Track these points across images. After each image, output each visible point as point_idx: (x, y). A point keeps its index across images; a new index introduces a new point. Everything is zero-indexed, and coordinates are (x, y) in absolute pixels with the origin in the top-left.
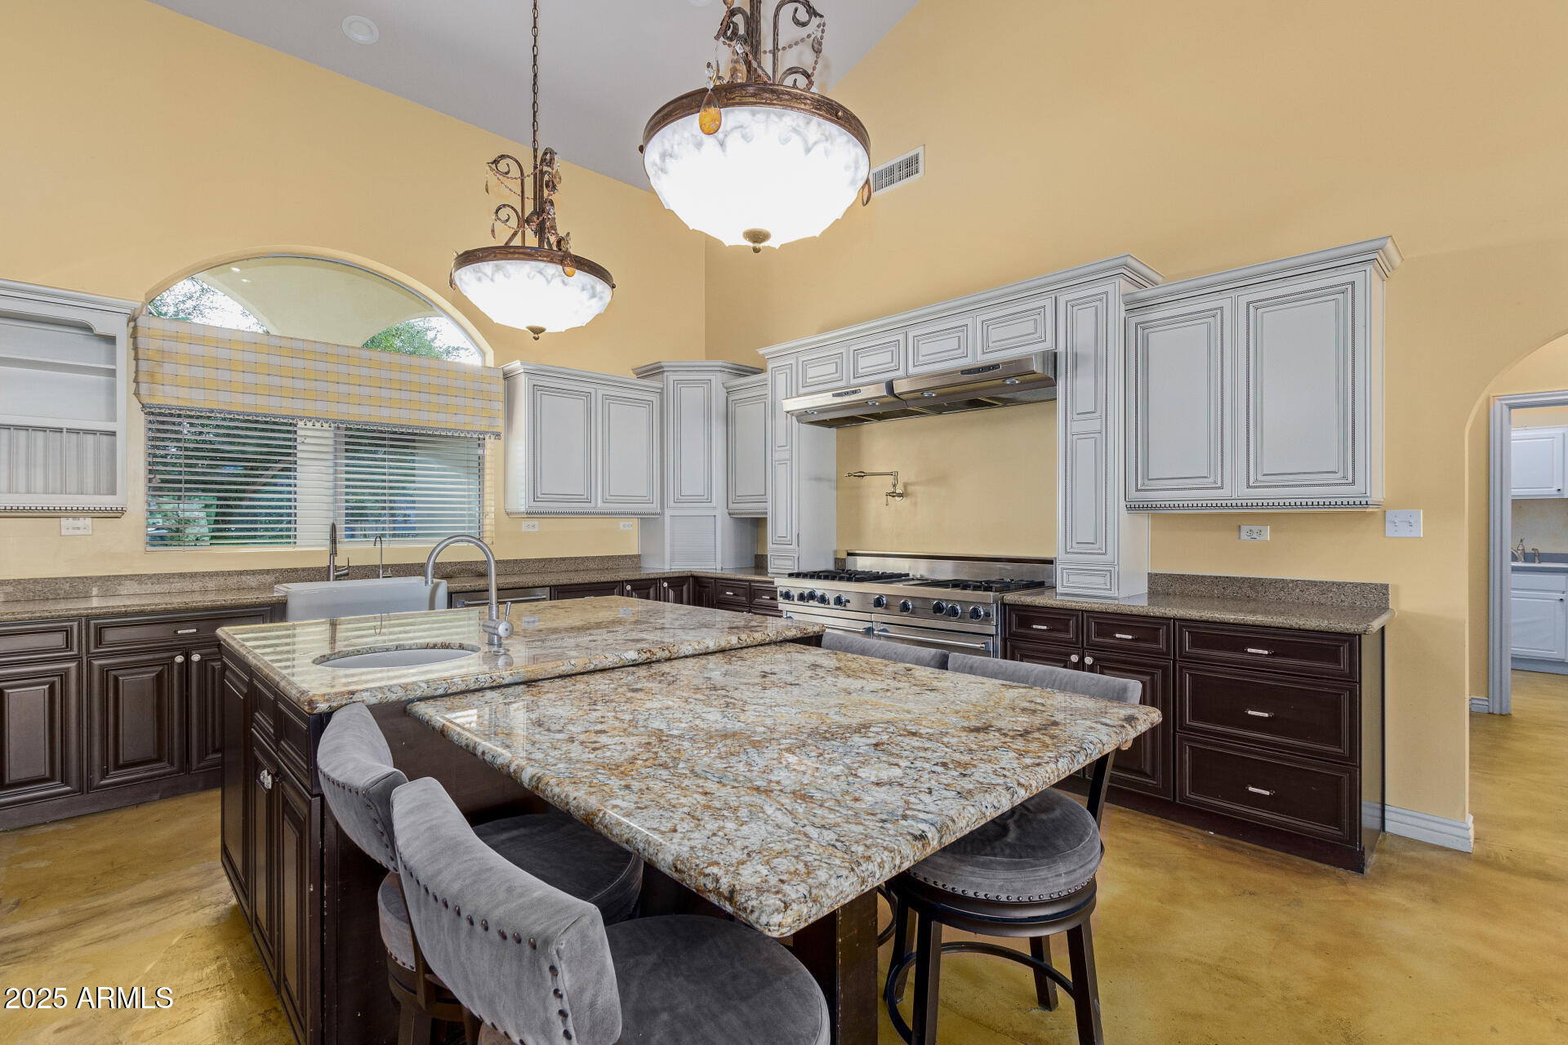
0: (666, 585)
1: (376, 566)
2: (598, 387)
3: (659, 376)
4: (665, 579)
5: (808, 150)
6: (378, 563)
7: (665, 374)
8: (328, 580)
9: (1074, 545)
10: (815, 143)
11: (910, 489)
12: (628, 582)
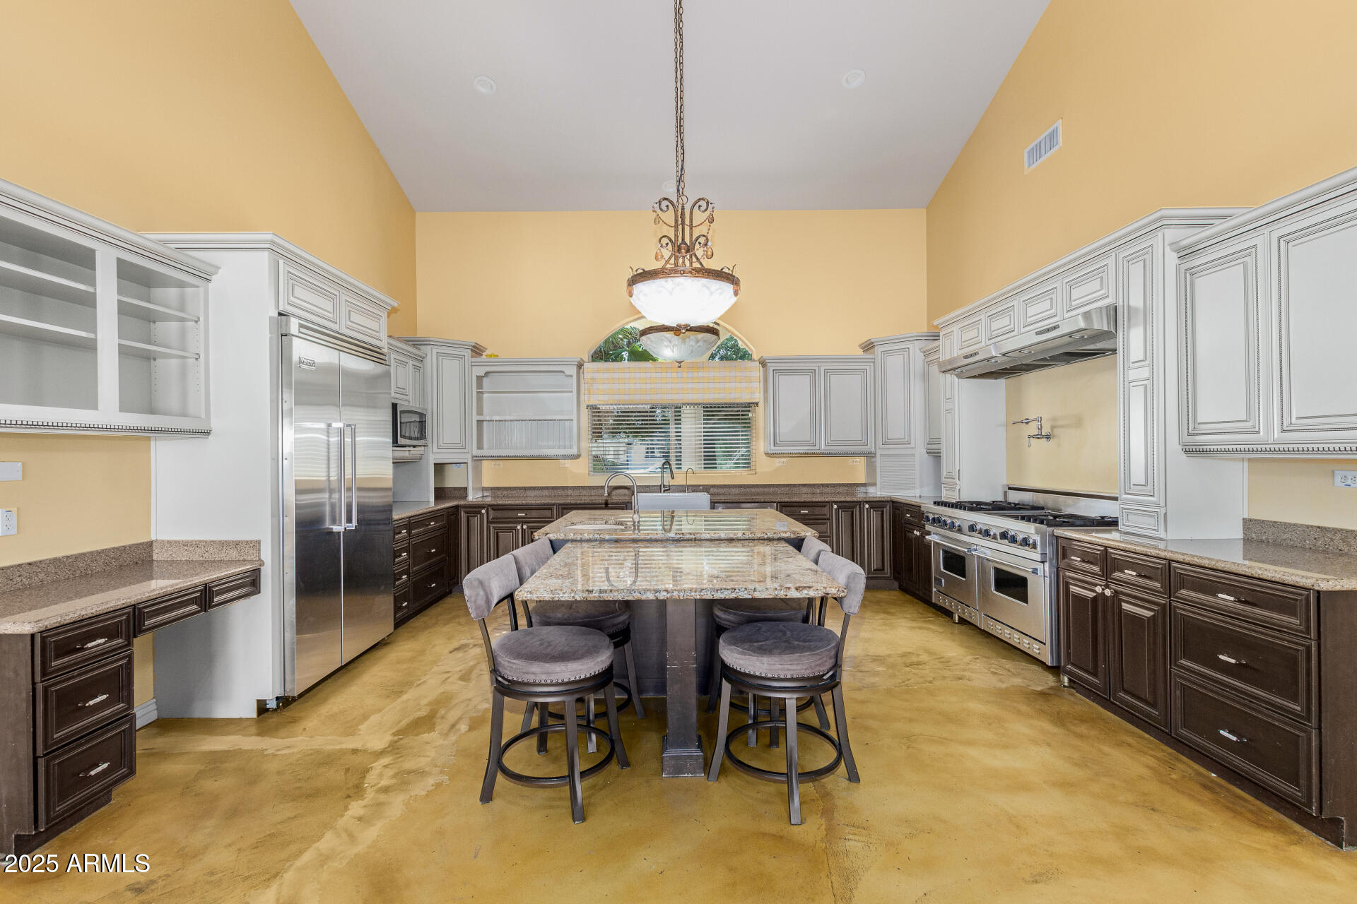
0: (867, 506)
1: (683, 486)
2: (820, 364)
3: (872, 350)
4: (867, 502)
5: (671, 293)
6: (685, 484)
7: (876, 347)
8: (661, 492)
9: (1132, 486)
10: (673, 289)
11: (1056, 431)
12: (836, 502)
